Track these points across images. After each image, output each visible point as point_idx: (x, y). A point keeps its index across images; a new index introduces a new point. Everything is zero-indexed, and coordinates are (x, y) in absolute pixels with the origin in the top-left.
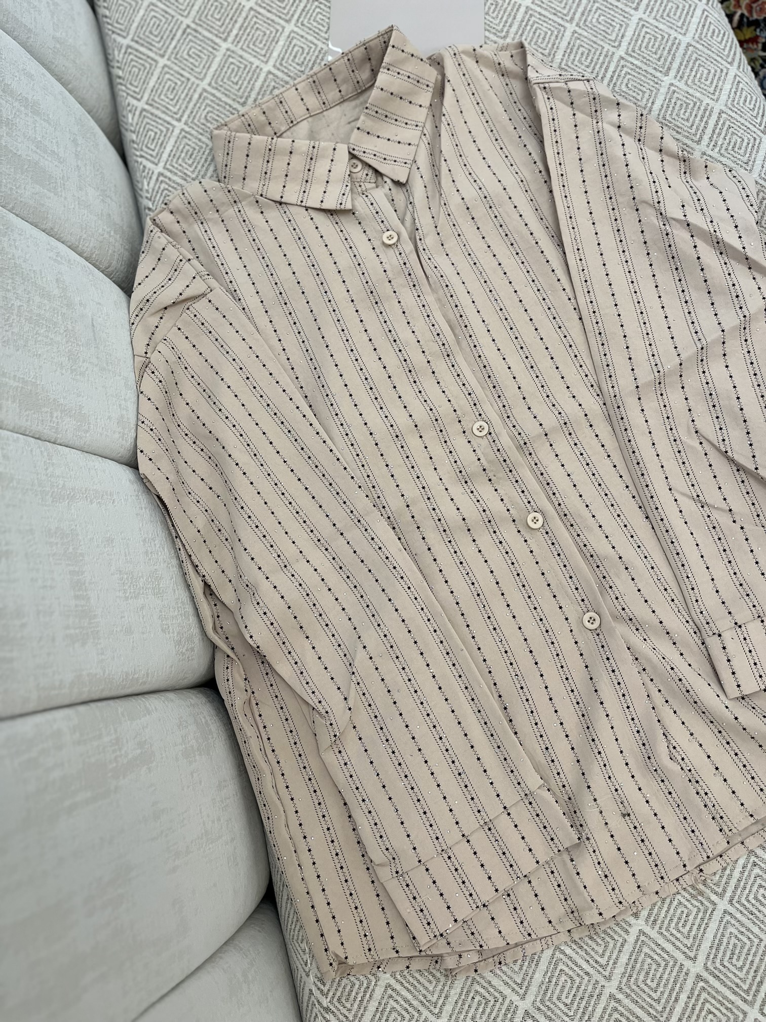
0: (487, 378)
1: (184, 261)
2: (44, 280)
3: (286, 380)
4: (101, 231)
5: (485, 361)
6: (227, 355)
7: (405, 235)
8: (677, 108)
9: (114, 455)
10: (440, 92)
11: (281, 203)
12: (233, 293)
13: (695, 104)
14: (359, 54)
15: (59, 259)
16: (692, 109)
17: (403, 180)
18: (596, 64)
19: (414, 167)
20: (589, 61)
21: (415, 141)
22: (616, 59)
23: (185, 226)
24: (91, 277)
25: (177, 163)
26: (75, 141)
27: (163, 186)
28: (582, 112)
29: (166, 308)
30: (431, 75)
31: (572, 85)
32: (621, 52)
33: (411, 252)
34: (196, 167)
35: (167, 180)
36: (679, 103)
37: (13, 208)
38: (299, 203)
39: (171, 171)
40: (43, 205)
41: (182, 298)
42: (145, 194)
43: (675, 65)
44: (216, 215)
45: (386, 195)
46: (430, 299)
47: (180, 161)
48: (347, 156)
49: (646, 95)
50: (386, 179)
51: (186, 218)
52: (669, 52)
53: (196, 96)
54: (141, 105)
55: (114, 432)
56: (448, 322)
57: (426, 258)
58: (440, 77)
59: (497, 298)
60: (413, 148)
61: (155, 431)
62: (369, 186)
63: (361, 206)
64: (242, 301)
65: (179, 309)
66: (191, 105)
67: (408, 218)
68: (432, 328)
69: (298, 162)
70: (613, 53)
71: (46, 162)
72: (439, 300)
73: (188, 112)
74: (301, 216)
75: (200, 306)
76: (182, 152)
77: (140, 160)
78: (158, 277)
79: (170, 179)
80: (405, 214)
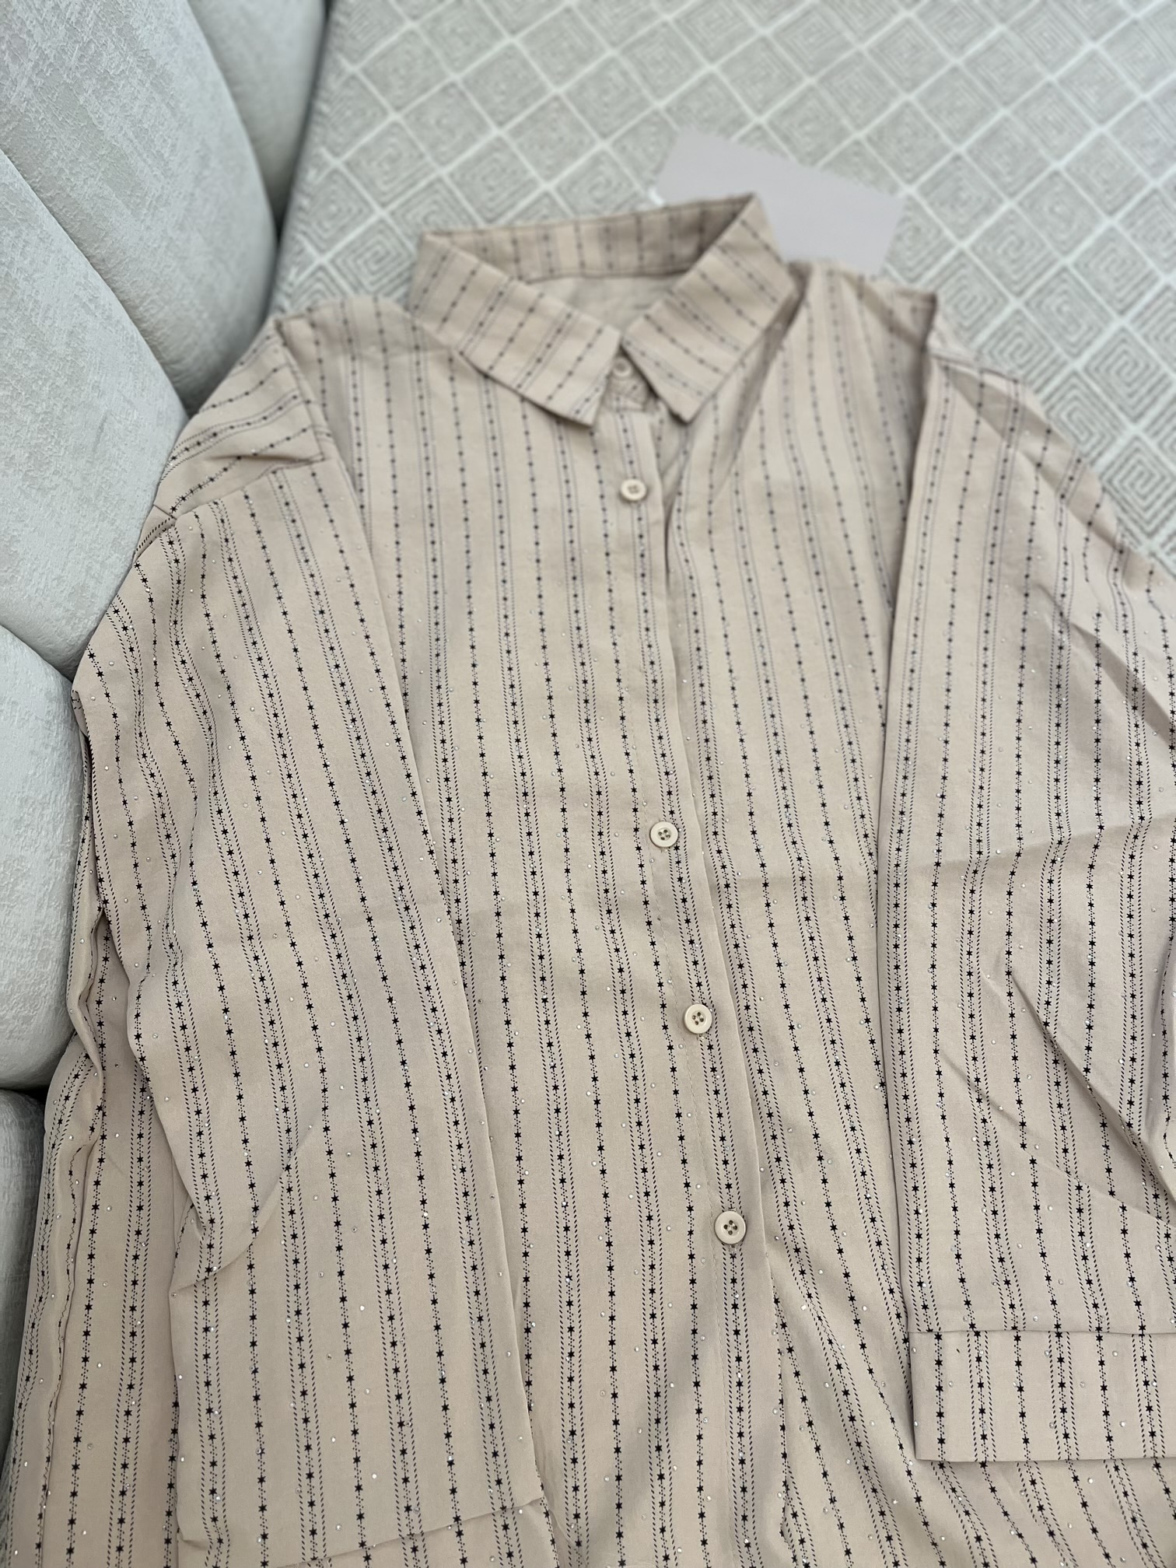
0: (703, 759)
1: (299, 400)
2: (48, 323)
3: (382, 640)
4: (186, 302)
5: (710, 732)
6: (304, 564)
7: (658, 494)
8: (1134, 474)
9: (39, 642)
10: (789, 315)
11: (486, 376)
12: (356, 480)
13: (1163, 478)
14: (688, 215)
15: (92, 306)
16: (1157, 485)
17: (686, 415)
18: (1034, 367)
19: (710, 405)
20: (1026, 358)
21: (726, 369)
22: (1066, 371)
23: (324, 353)
24: (135, 358)
25: (355, 261)
26: (204, 161)
27: (319, 286)
28: (991, 422)
29: (239, 458)
30: (786, 287)
31: (989, 379)
32: (1078, 365)
33: (657, 523)
34: (380, 279)
35: (327, 280)
36: (1139, 468)
37: (52, 199)
38: (514, 386)
39: (339, 269)
40: (105, 219)
41: (271, 451)
42: (285, 287)
43: (1153, 413)
44: (380, 356)
45: (652, 428)
46: (660, 605)
47: (360, 262)
48: (613, 349)
49: (1094, 440)
50: (661, 405)
51: (331, 341)
52: (1150, 391)
53: (423, 184)
54: (336, 163)
55: (58, 605)
56: (676, 651)
57: (678, 540)
58: (796, 296)
59: (765, 644)
60: (718, 378)
61: (130, 632)
62: (630, 404)
63: (608, 427)
64: (365, 493)
65: (258, 467)
66: (411, 193)
67: (673, 473)
68: (646, 649)
69: (536, 327)
70: (1064, 364)
71: (142, 164)
72: (673, 611)
73: (401, 200)
74: (510, 409)
75: (294, 476)
76: (368, 249)
77: (300, 237)
78: (250, 408)
79: (333, 280)
80: (670, 464)
